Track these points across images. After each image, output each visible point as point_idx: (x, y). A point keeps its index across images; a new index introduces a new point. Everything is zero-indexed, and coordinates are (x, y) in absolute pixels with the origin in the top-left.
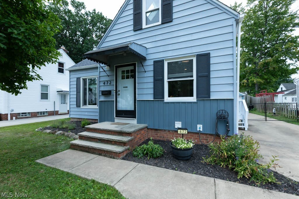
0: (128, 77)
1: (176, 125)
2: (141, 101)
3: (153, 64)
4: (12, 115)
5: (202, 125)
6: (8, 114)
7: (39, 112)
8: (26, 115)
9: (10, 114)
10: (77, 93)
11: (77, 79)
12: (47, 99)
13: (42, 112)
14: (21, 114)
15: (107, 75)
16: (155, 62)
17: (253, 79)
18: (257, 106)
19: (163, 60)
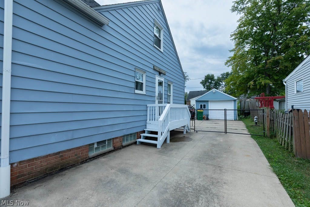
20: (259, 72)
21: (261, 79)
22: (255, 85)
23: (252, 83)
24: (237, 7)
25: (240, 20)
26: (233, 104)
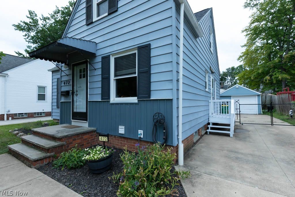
1: (119, 129)
2: (92, 102)
3: (101, 60)
4: (8, 116)
5: (142, 131)
6: (4, 115)
7: (36, 113)
8: (23, 116)
9: (7, 114)
10: (57, 94)
11: (57, 79)
12: (44, 100)
13: (39, 113)
14: (18, 115)
15: (65, 74)
16: (103, 58)
18: (277, 107)
19: (109, 55)
20: (274, 67)
21: (277, 74)
22: (271, 80)
23: (268, 77)
24: (250, 4)
25: (252, 15)
26: (257, 99)
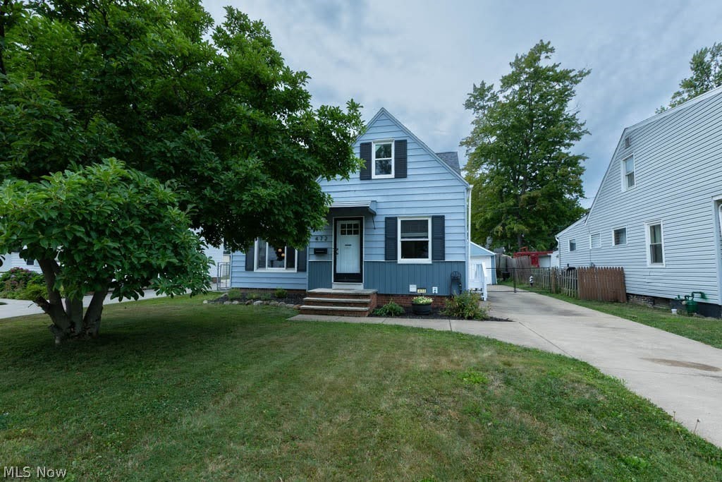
0: (350, 233)
1: (410, 288)
2: (369, 263)
3: (384, 220)
5: (436, 288)
16: (387, 219)
17: (512, 226)
18: (515, 273)
19: (396, 217)
21: (511, 223)
22: (504, 232)
23: (499, 228)
26: (491, 262)
